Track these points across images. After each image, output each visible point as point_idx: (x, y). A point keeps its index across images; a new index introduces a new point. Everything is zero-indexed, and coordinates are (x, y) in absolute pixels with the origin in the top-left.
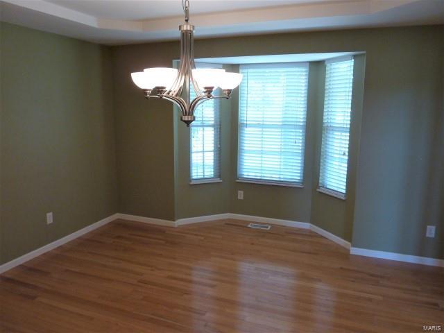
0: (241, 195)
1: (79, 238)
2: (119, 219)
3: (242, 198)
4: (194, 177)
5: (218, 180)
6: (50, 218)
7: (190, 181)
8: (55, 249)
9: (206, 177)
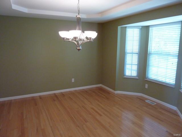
0: (147, 86)
1: (83, 89)
2: (101, 86)
3: (147, 88)
4: (126, 75)
5: (137, 78)
6: (73, 80)
7: (124, 76)
8: (74, 91)
9: (132, 75)
